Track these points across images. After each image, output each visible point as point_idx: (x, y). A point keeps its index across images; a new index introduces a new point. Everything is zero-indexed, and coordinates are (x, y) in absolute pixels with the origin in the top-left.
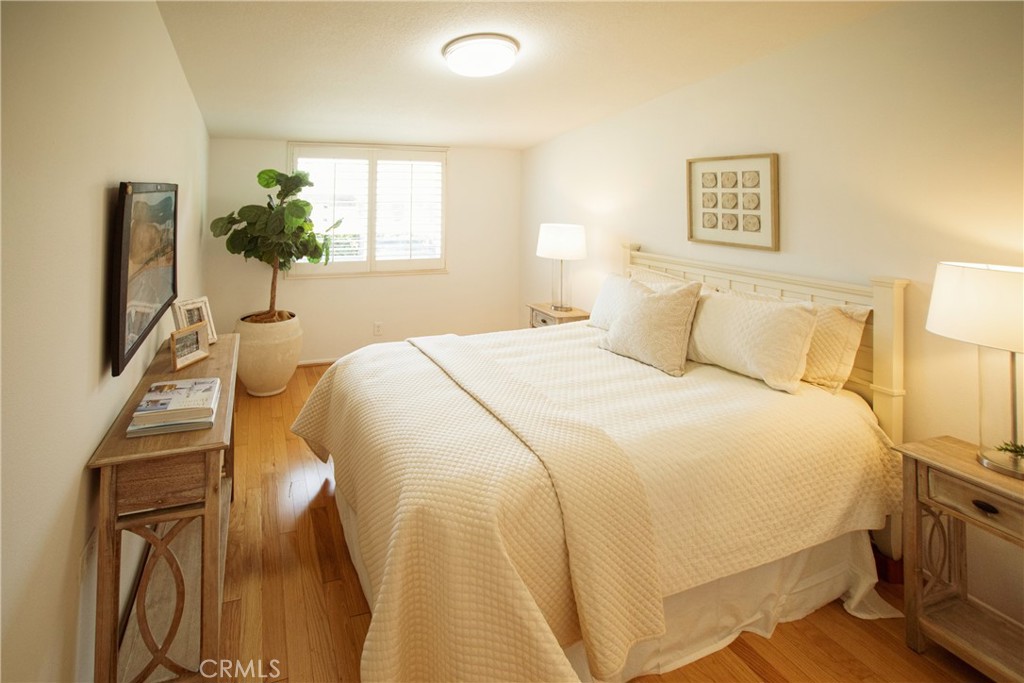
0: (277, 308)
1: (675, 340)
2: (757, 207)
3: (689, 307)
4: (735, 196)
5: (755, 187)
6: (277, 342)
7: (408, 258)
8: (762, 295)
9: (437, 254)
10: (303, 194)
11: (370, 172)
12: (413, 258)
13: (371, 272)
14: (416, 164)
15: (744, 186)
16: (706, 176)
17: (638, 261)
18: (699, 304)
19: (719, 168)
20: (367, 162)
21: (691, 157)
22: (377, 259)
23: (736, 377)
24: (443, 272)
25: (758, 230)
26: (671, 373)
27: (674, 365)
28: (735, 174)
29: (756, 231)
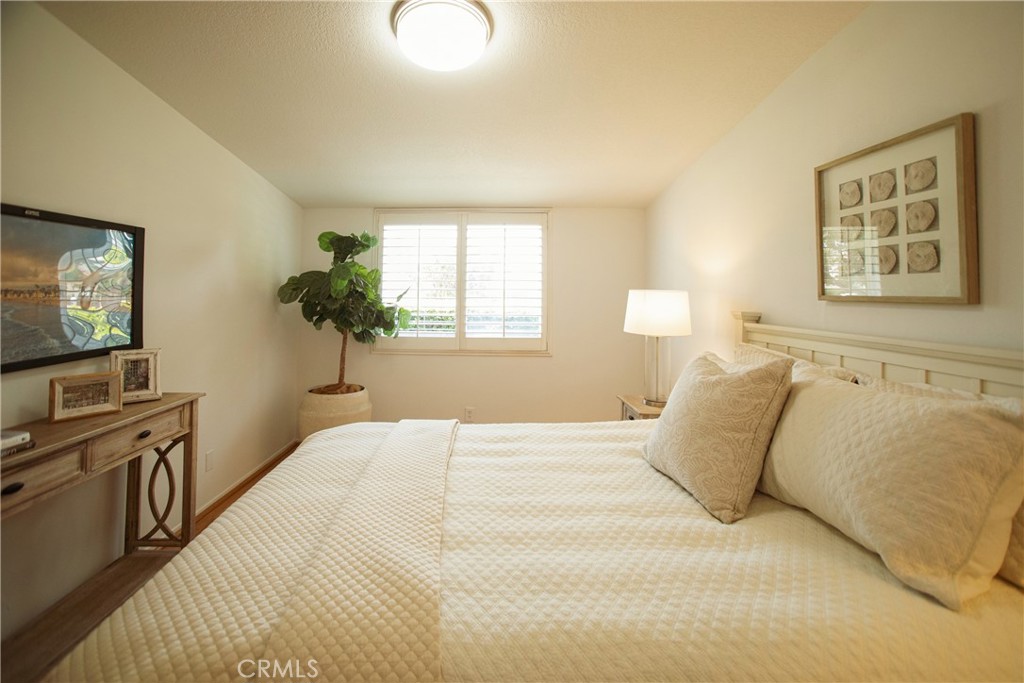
0: (347, 380)
1: (731, 456)
2: (933, 224)
3: (763, 401)
4: (894, 211)
5: (927, 188)
6: (332, 415)
7: (501, 336)
8: (939, 389)
9: (536, 332)
10: (362, 259)
11: (458, 239)
12: (507, 336)
13: (460, 351)
14: (508, 227)
15: (908, 191)
16: (845, 188)
17: (756, 337)
18: (790, 395)
19: (863, 170)
20: (455, 227)
21: (820, 162)
22: (468, 336)
23: (838, 542)
24: (544, 354)
25: (936, 267)
26: (716, 513)
27: (725, 502)
28: (892, 173)
29: (932, 270)
